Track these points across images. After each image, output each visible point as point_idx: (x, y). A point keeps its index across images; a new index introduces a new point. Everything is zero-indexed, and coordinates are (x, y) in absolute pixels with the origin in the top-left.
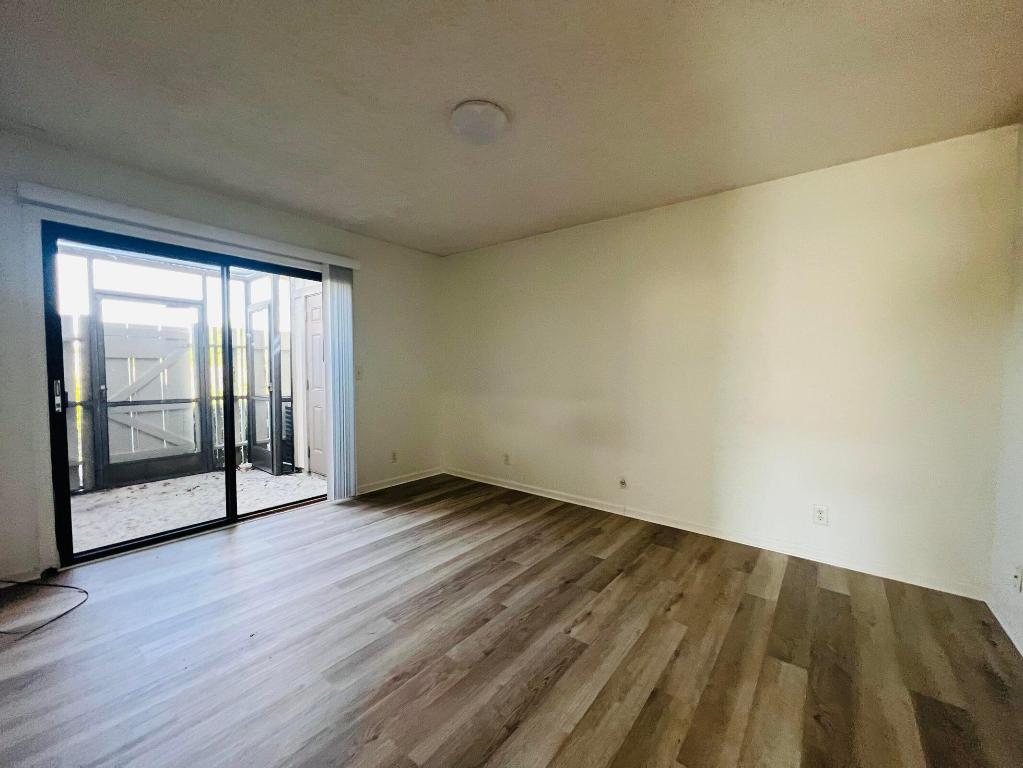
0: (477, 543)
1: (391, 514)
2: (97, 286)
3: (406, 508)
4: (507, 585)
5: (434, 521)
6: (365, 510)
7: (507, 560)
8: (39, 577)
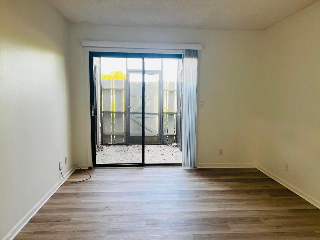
0: (223, 209)
1: (201, 181)
2: (128, 68)
3: (211, 180)
4: (209, 235)
5: (215, 191)
6: (194, 175)
7: (227, 223)
8: (87, 169)
